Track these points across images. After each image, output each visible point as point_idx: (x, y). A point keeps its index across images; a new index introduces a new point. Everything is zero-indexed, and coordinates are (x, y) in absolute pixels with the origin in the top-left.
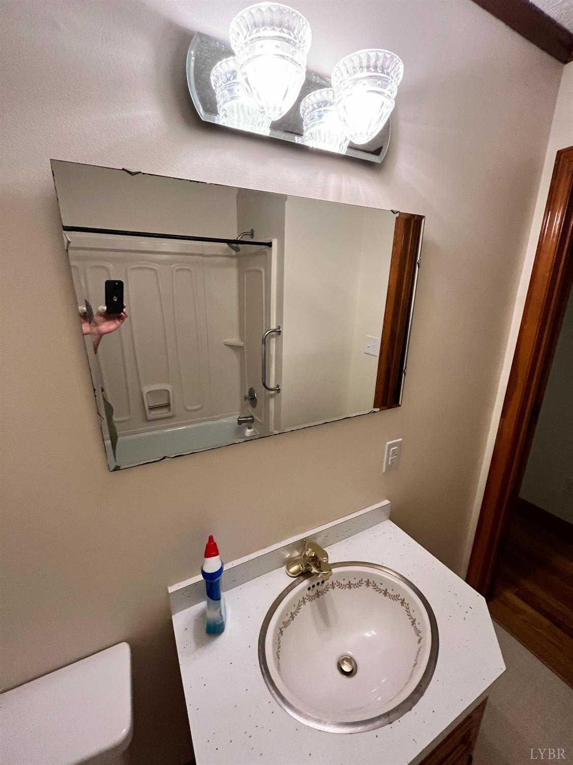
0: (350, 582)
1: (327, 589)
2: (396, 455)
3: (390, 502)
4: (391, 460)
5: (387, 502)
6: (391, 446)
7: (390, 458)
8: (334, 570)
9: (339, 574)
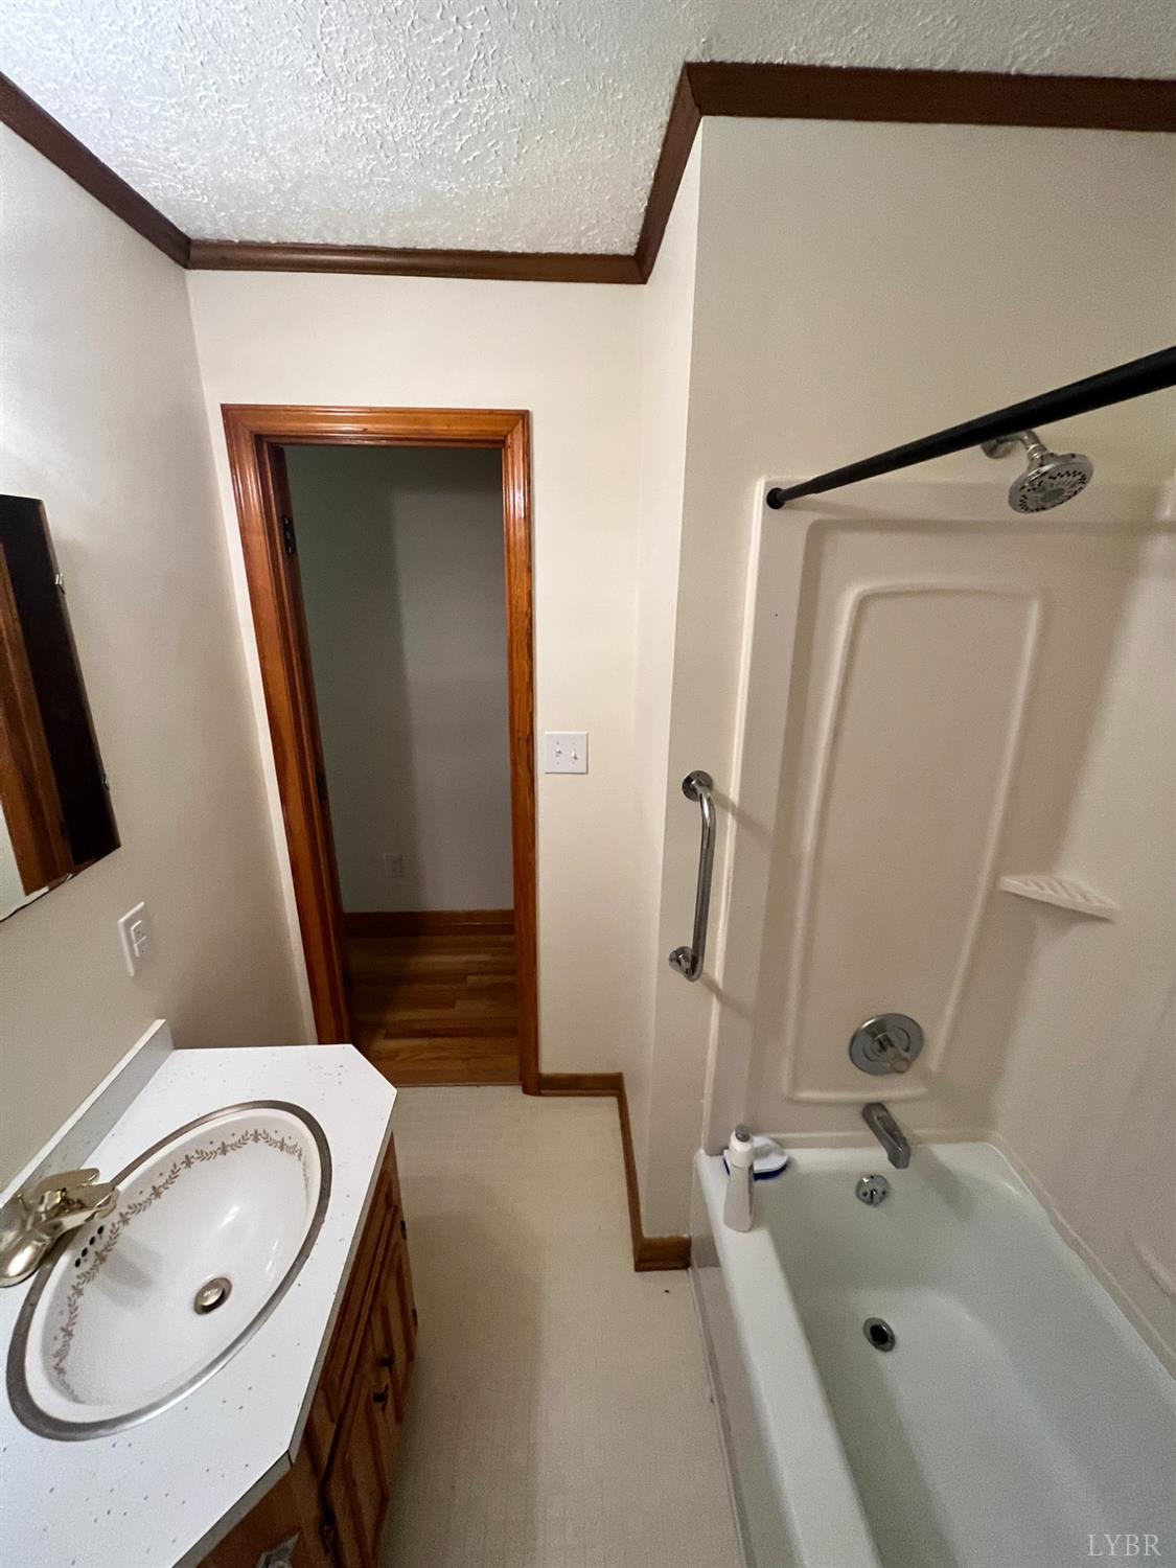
0: (154, 1188)
1: (115, 1233)
2: (143, 935)
3: (163, 1021)
4: (139, 947)
5: (159, 1023)
6: (128, 924)
7: (136, 945)
8: (121, 1187)
9: (130, 1188)
